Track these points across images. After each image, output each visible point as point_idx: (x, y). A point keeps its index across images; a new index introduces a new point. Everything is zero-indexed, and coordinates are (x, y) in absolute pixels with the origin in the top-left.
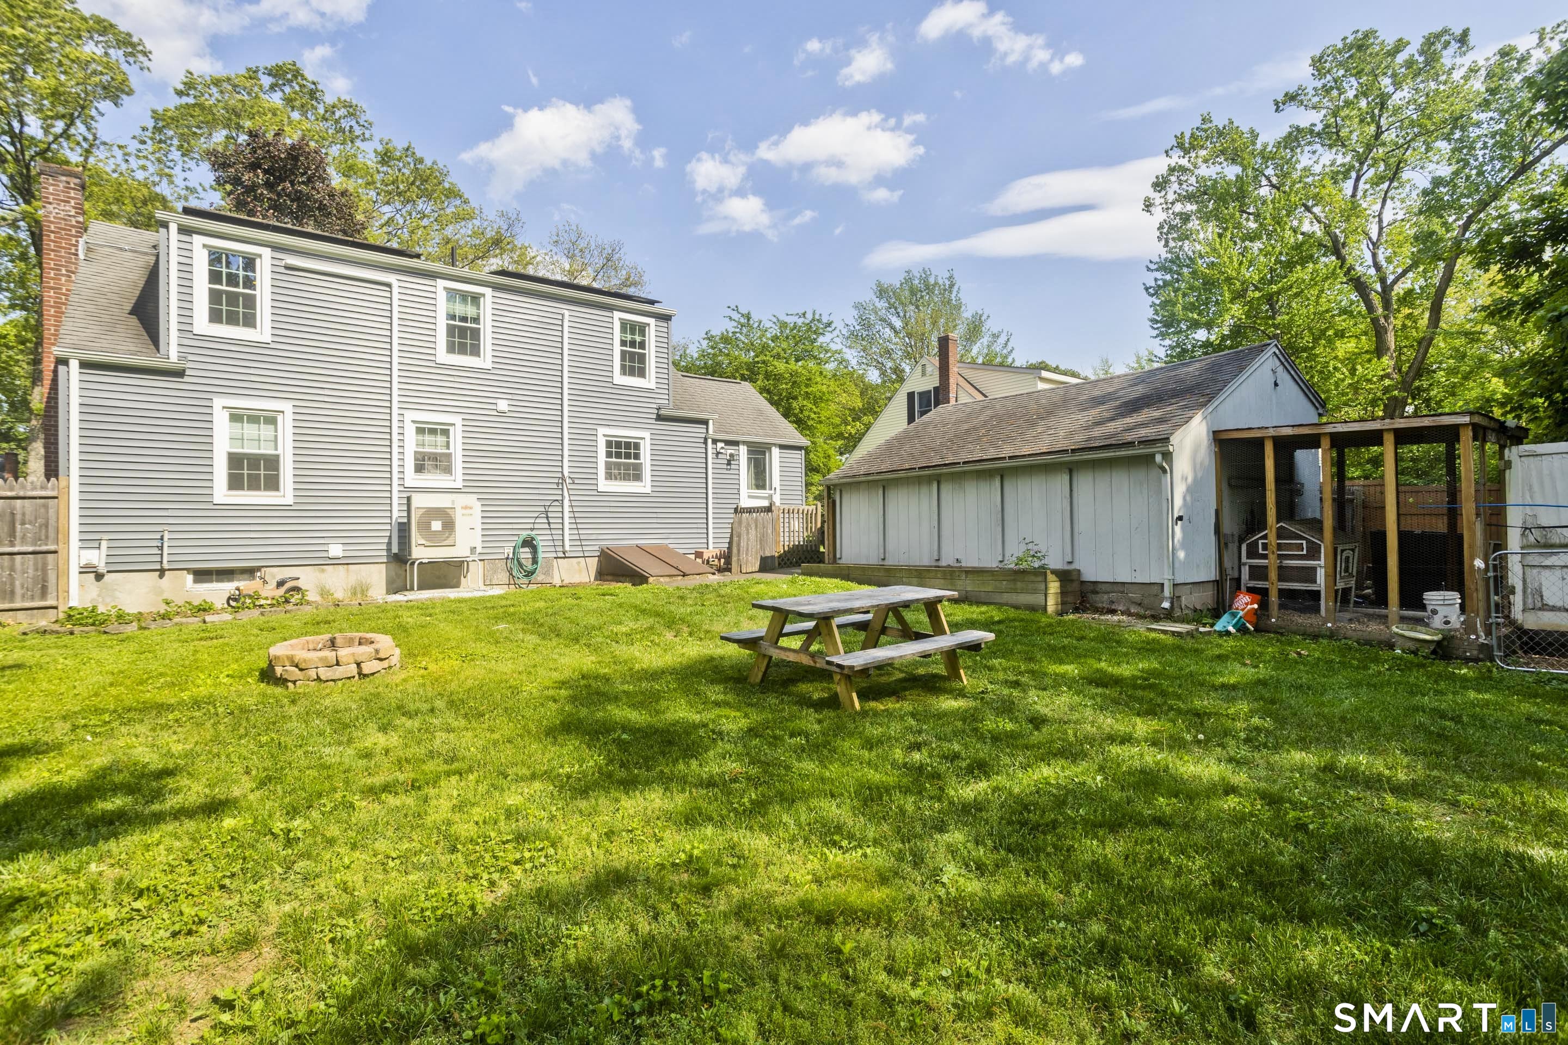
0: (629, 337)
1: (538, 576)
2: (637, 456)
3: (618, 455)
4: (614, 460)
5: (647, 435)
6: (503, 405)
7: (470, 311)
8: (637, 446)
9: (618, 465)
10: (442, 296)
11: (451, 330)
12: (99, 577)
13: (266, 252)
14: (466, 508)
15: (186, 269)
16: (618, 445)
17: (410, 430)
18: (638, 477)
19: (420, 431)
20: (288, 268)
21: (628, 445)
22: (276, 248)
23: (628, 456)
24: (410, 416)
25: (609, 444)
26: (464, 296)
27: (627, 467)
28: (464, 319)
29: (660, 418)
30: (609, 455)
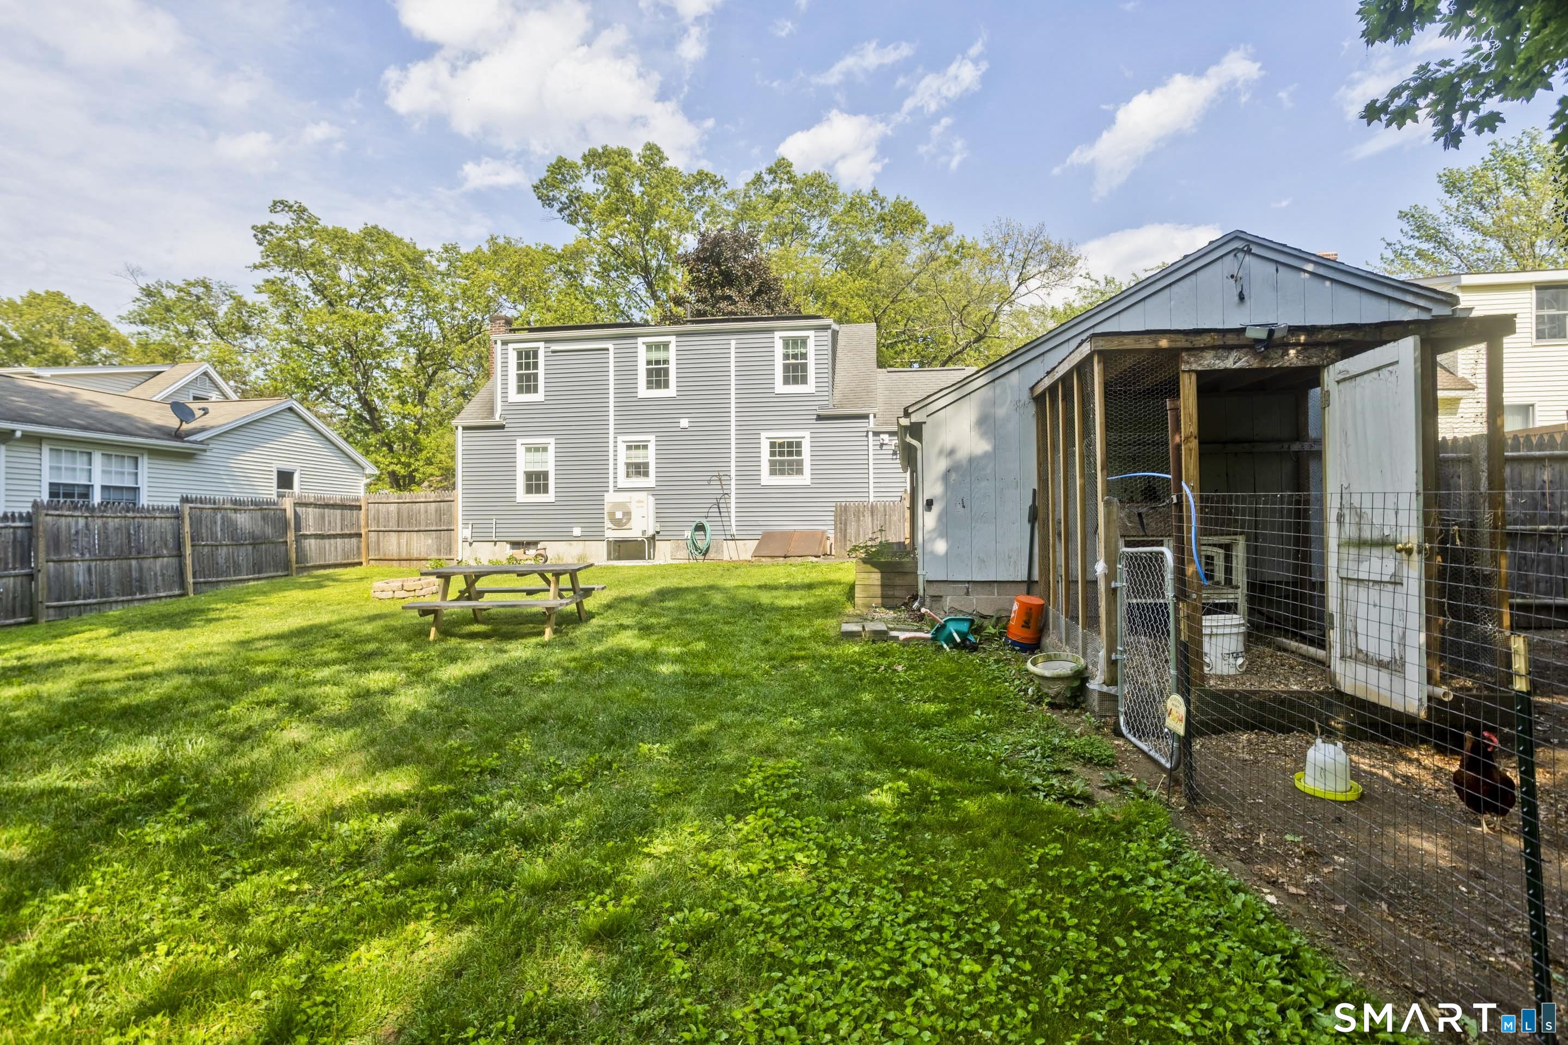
0: (791, 351)
1: (711, 555)
2: (799, 453)
3: (782, 454)
4: (778, 458)
5: (807, 434)
6: (684, 423)
7: (661, 355)
8: (799, 445)
9: (782, 463)
10: (642, 350)
11: (649, 372)
12: (471, 544)
13: (541, 345)
14: (639, 502)
15: (505, 364)
16: (781, 445)
17: (622, 447)
18: (800, 471)
19: (629, 448)
20: (553, 352)
21: (790, 444)
22: (547, 341)
23: (790, 453)
24: (621, 438)
25: (773, 445)
26: (658, 346)
27: (790, 463)
28: (658, 362)
29: (820, 418)
30: (773, 454)
